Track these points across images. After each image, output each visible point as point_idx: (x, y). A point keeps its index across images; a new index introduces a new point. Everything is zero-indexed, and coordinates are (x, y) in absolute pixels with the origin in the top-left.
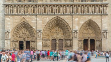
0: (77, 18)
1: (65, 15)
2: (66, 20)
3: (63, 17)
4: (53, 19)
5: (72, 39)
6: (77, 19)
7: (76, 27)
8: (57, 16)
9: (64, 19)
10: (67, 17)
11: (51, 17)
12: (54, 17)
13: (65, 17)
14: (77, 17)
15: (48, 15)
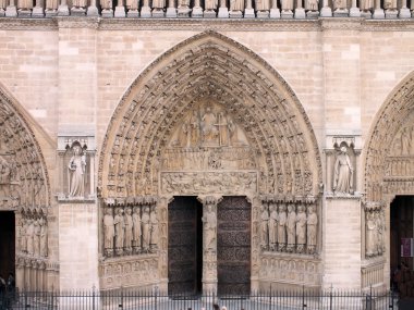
0: (355, 48)
1: (269, 20)
2: (274, 63)
3: (250, 35)
4: (182, 54)
5: (320, 196)
6: (353, 52)
7: (348, 111)
8: (211, 33)
9: (263, 53)
10: (283, 35)
11: (166, 39)
12: (190, 34)
13: (270, 36)
14: (357, 41)
15: (138, 21)
